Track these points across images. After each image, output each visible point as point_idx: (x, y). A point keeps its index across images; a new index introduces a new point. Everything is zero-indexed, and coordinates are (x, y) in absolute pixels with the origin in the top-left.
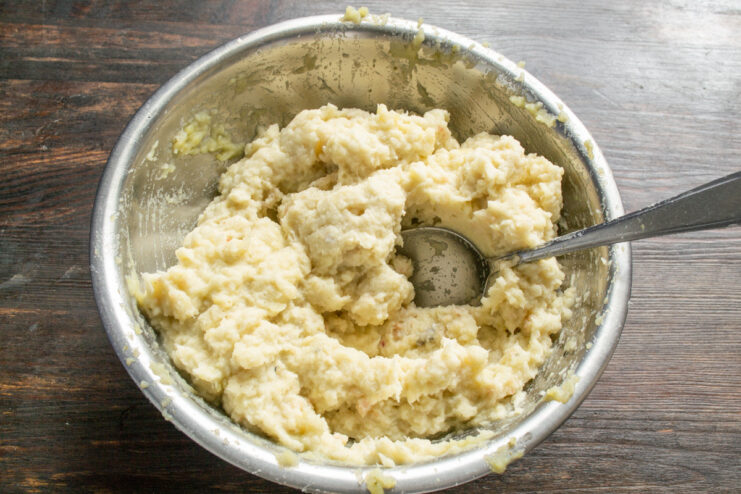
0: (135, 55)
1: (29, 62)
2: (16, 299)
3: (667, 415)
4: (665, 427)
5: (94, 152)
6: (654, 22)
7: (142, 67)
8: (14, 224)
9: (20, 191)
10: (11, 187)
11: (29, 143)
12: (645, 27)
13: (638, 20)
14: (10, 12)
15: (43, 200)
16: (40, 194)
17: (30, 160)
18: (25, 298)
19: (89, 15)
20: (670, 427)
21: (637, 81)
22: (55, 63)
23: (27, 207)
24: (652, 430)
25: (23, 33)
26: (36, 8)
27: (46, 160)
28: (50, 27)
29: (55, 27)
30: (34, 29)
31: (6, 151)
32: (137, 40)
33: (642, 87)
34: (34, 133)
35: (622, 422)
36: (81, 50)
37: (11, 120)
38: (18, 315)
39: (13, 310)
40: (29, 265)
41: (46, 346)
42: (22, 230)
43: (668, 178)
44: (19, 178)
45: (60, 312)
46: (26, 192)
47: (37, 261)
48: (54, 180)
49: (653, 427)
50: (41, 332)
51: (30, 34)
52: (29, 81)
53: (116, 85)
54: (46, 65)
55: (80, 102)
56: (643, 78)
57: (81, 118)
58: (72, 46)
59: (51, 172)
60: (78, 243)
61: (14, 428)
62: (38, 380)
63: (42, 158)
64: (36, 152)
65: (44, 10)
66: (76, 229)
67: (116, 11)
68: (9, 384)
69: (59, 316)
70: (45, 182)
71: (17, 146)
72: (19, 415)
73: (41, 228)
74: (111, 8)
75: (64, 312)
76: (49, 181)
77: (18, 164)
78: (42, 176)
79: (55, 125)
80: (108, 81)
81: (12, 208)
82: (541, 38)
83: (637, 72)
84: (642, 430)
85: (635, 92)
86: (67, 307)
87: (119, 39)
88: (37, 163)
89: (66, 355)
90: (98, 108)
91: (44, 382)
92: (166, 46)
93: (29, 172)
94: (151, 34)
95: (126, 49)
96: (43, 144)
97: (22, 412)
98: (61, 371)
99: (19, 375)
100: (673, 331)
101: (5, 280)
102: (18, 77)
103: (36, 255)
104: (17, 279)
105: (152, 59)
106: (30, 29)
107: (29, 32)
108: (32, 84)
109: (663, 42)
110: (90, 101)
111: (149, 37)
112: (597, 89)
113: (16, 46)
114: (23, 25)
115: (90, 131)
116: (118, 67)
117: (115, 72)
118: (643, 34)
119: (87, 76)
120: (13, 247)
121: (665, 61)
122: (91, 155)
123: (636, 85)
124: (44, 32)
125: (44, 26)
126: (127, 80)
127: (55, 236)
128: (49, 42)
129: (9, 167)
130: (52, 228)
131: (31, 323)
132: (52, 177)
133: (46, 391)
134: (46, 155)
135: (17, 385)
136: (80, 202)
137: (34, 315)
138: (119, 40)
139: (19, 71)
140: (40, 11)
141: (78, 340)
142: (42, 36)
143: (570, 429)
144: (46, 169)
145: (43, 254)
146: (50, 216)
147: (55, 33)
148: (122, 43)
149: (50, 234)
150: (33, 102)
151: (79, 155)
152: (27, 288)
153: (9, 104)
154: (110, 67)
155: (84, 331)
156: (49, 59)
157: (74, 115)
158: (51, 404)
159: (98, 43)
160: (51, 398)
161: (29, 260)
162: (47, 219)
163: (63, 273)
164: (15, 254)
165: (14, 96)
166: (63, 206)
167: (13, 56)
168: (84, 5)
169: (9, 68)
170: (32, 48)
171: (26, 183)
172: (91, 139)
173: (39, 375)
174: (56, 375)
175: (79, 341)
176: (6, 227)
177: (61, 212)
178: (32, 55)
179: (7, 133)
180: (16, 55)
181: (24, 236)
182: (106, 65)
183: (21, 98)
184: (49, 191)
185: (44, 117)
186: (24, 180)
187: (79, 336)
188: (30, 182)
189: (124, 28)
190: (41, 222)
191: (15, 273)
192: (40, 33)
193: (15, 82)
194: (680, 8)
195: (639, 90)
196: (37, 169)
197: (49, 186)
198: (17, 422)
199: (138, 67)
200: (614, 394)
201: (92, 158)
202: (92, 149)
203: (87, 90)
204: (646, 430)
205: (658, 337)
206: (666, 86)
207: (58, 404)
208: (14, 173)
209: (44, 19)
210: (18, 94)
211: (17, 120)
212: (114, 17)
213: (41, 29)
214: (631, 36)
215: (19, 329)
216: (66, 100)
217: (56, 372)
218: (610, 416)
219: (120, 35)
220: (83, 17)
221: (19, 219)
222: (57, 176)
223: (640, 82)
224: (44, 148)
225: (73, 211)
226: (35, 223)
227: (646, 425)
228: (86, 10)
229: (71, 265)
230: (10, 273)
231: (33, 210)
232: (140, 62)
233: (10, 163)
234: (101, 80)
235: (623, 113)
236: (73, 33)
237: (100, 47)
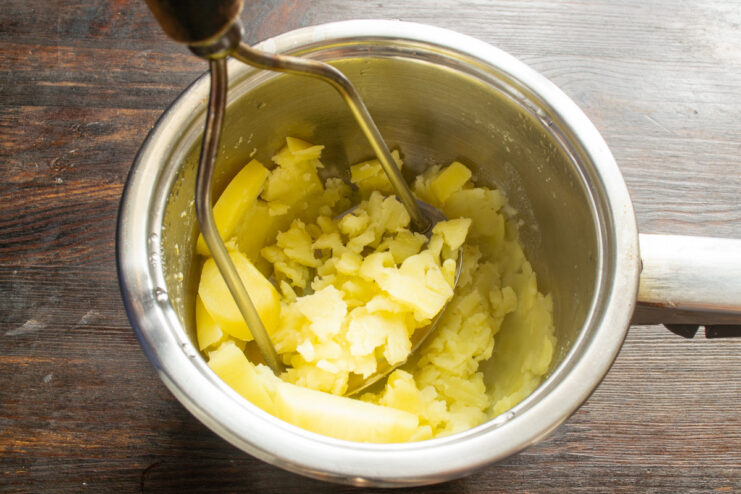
0: (156, 78)
1: (43, 87)
2: (29, 347)
3: (725, 471)
4: (722, 485)
5: (112, 185)
6: (708, 42)
7: (163, 92)
8: (28, 265)
9: (33, 229)
10: (23, 224)
11: (43, 176)
12: (699, 47)
13: (691, 39)
14: (23, 33)
15: (58, 238)
16: (55, 231)
17: (44, 194)
18: (39, 346)
19: (107, 34)
20: (729, 484)
21: (691, 106)
22: (72, 88)
23: (41, 245)
24: (709, 488)
25: (37, 56)
26: (51, 28)
27: (60, 195)
28: (66, 48)
29: (71, 49)
30: (48, 51)
31: (19, 185)
32: (158, 62)
33: (696, 112)
34: (49, 164)
35: (677, 480)
36: (99, 73)
37: (24, 151)
38: (32, 364)
39: (26, 359)
40: (44, 310)
41: (61, 398)
42: (35, 272)
43: (725, 211)
44: (33, 214)
45: (76, 362)
46: (39, 230)
47: (51, 305)
48: (70, 216)
49: (711, 485)
50: (56, 383)
51: (44, 56)
52: (45, 107)
53: (136, 111)
54: (61, 90)
55: (97, 131)
56: (696, 102)
57: (99, 148)
58: (89, 69)
59: (67, 207)
60: (96, 286)
61: (28, 488)
62: (54, 436)
63: (57, 192)
64: (51, 186)
65: (59, 29)
66: (93, 270)
67: (136, 30)
68: (22, 440)
69: (75, 366)
70: (60, 219)
71: (31, 179)
72: (33, 474)
73: (56, 269)
74: (131, 28)
75: (81, 361)
76: (65, 217)
77: (32, 198)
78: (57, 211)
79: (72, 157)
80: (128, 108)
81: (24, 247)
82: (588, 59)
83: (691, 95)
84: (697, 488)
85: (689, 117)
86: (85, 355)
87: (139, 61)
88: (51, 198)
89: (83, 408)
90: (117, 137)
91: (59, 437)
92: (189, 69)
93: (43, 207)
94: (173, 55)
95: (146, 72)
96: (58, 177)
97: (37, 470)
98: (78, 426)
99: (33, 430)
100: (730, 378)
101: (18, 326)
102: (33, 104)
103: (51, 299)
104: (31, 325)
105: (175, 84)
106: (44, 50)
107: (44, 54)
108: (46, 112)
109: (719, 63)
110: (108, 129)
111: (171, 59)
112: (648, 114)
113: (29, 69)
114: (38, 46)
115: (108, 162)
116: (138, 93)
117: (134, 98)
118: (696, 55)
119: (105, 101)
120: (26, 290)
121: (720, 83)
122: (110, 188)
123: (690, 109)
124: (59, 54)
125: (59, 48)
126: (147, 106)
127: (71, 277)
128: (64, 65)
129: (22, 202)
130: (68, 269)
131: (46, 373)
132: (67, 213)
133: (63, 448)
134: (62, 189)
135: (31, 441)
136: (97, 240)
137: (48, 364)
138: (140, 63)
139: (32, 96)
140: (55, 31)
141: (96, 392)
142: (57, 59)
143: (622, 488)
144: (61, 204)
145: (58, 297)
146: (66, 255)
147: (71, 55)
148: (142, 66)
149: (65, 275)
150: (48, 131)
151: (97, 188)
152: (41, 334)
153: (23, 132)
154: (129, 92)
155: (103, 382)
156: (64, 84)
157: (91, 144)
158: (68, 462)
159: (117, 66)
160: (68, 456)
161: (43, 304)
162: (62, 259)
163: (80, 318)
164: (29, 297)
165: (28, 125)
166: (79, 244)
167: (26, 80)
168: (102, 24)
169: (22, 94)
170: (47, 72)
171: (39, 220)
172: (110, 171)
173: (54, 430)
174: (73, 430)
175: (97, 394)
176: (18, 268)
177: (78, 251)
178: (45, 79)
179: (20, 164)
180: (29, 79)
181: (37, 277)
182: (126, 90)
183: (36, 126)
184: (64, 228)
185: (59, 147)
186: (38, 216)
187: (97, 387)
188: (44, 218)
189: (145, 49)
190: (56, 263)
191: (28, 318)
192: (55, 56)
193: (29, 109)
194: (735, 26)
195: (692, 115)
196: (52, 204)
197: (65, 223)
198: (31, 482)
199: (160, 92)
200: (669, 448)
201: (110, 192)
202: (110, 182)
203: (105, 117)
204: (702, 487)
205: (715, 385)
206: (721, 111)
207: (75, 462)
208: (27, 208)
209: (60, 40)
210: (31, 122)
211: (31, 150)
212: (133, 37)
213: (57, 51)
214: (684, 56)
215: (32, 379)
216: (83, 129)
217: (73, 426)
218: (664, 473)
219: (140, 58)
220: (100, 38)
221: (32, 260)
222: (73, 212)
223: (694, 107)
224: (60, 180)
225: (90, 250)
226: (50, 263)
227: (703, 482)
228: (105, 30)
229: (88, 309)
230: (24, 318)
231: (48, 250)
232: (161, 87)
233: (23, 197)
234: (119, 107)
235: (677, 140)
236: (90, 55)
237: (119, 70)
